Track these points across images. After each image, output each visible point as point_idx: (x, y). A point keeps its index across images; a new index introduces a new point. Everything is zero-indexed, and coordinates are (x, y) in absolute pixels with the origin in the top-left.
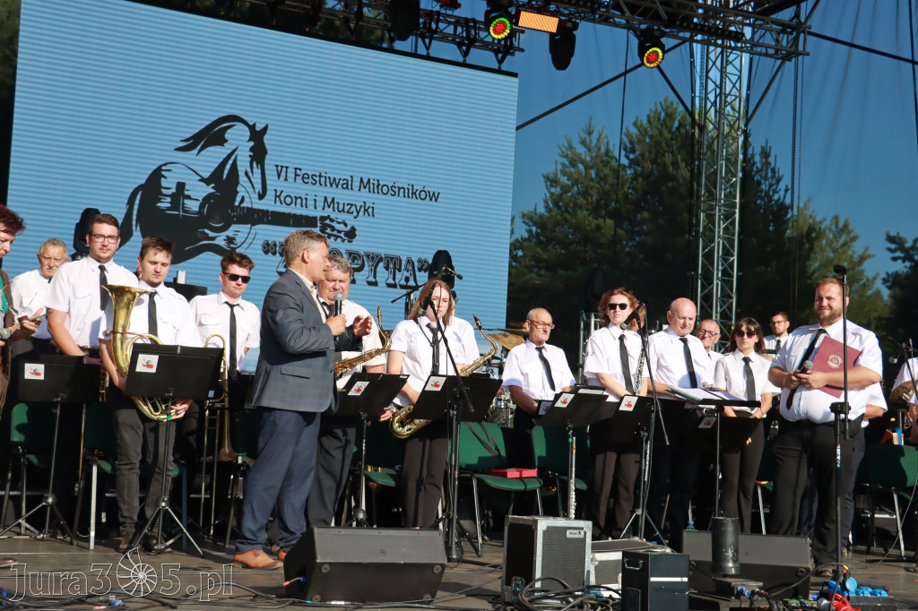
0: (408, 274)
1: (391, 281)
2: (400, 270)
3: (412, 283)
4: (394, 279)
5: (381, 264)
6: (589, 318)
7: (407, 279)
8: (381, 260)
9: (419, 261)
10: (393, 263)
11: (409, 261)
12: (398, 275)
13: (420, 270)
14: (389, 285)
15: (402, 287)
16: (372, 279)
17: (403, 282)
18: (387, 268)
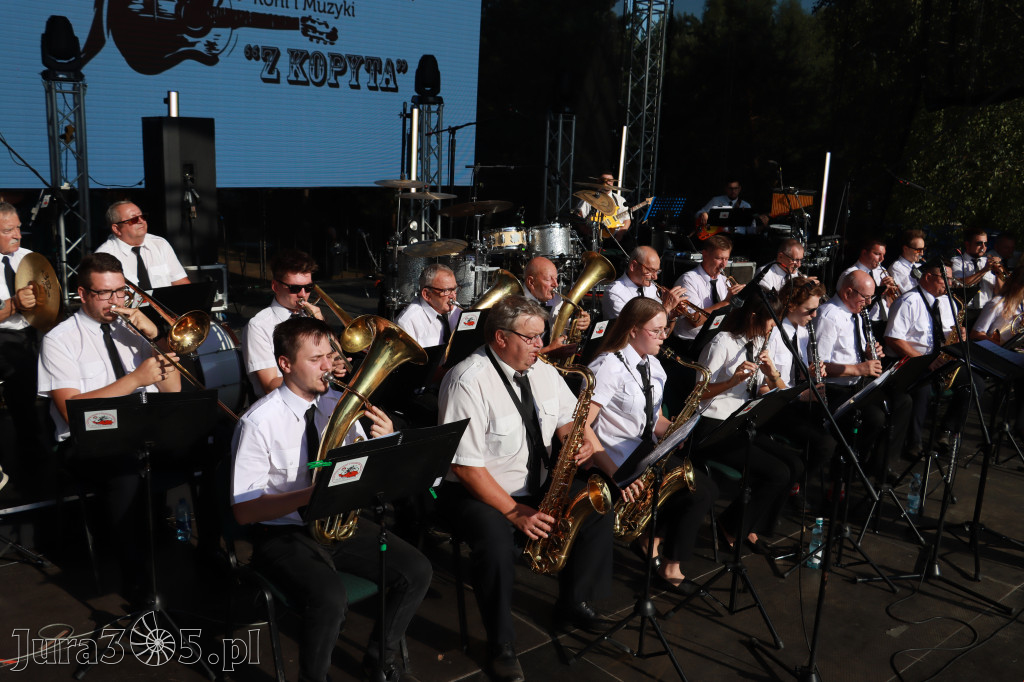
0: (388, 77)
1: (372, 84)
2: (380, 73)
3: (392, 85)
4: (375, 81)
5: (363, 66)
6: (557, 118)
7: (387, 81)
8: (362, 62)
9: (398, 62)
10: (373, 65)
11: (389, 62)
12: (379, 77)
13: (399, 72)
14: (371, 88)
15: (383, 89)
16: (354, 82)
17: (384, 85)
18: (368, 70)
